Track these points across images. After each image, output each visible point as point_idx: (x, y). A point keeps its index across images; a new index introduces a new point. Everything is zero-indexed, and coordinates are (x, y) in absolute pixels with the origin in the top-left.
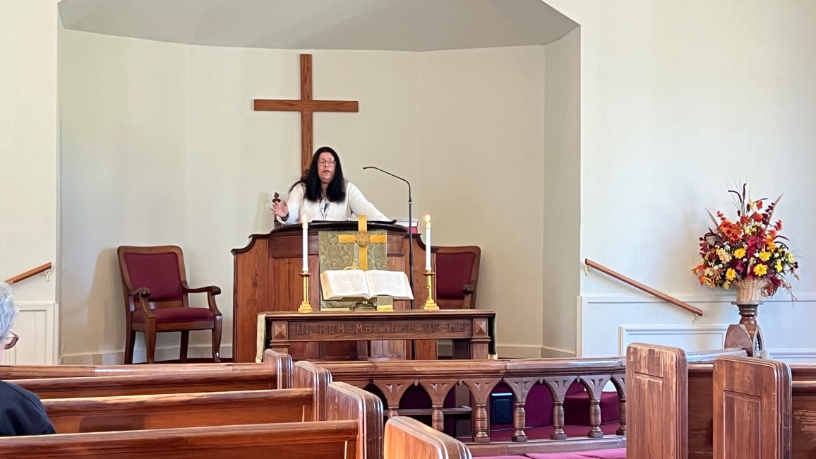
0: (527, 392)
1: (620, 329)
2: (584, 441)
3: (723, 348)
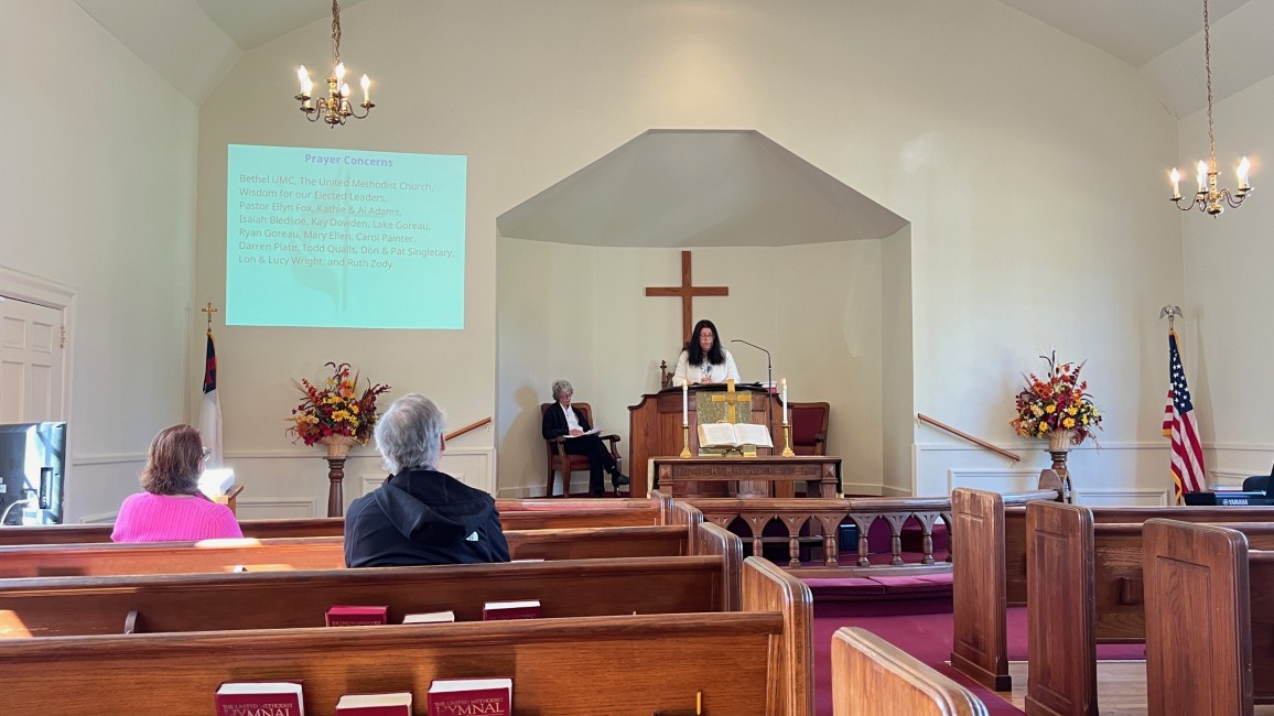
0: (869, 525)
1: (949, 472)
2: (918, 567)
3: (1037, 489)
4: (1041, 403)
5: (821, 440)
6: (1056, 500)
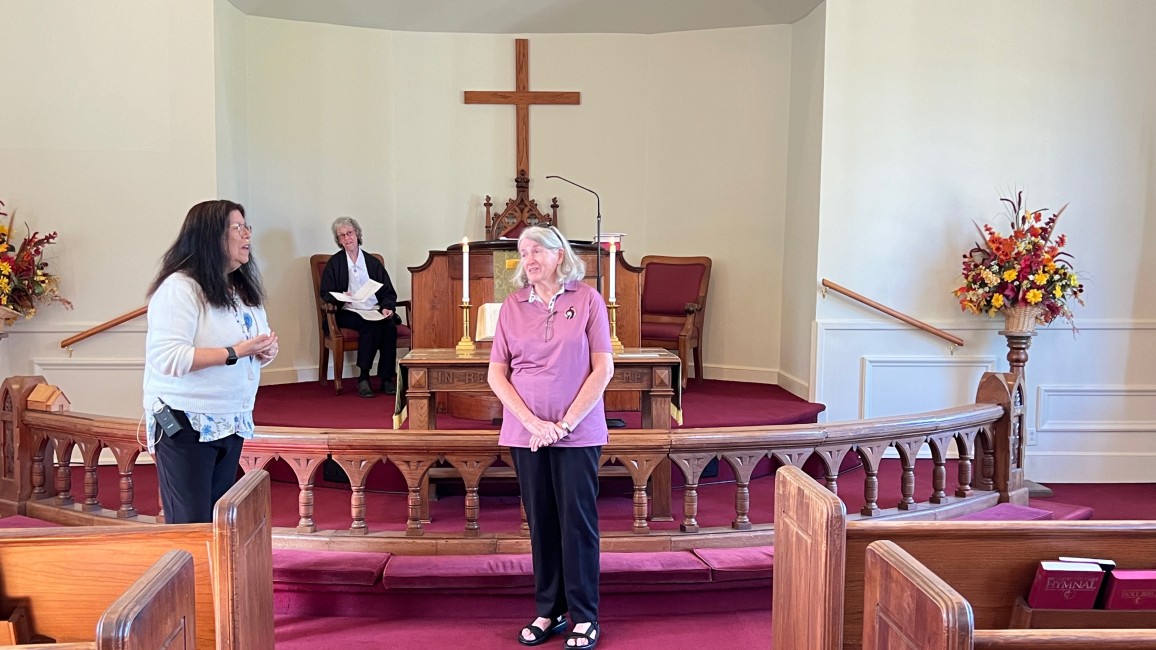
0: (700, 471)
1: (863, 358)
3: (974, 402)
4: (997, 267)
5: (693, 312)
6: (999, 420)
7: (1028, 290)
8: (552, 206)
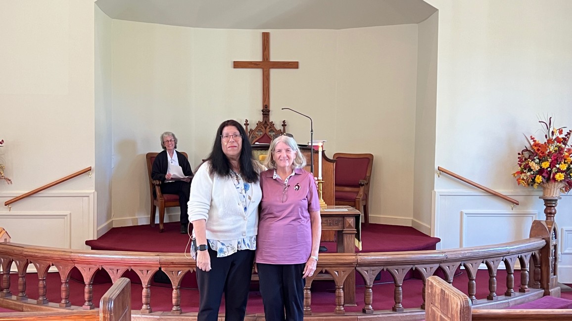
1: (462, 213)
2: (418, 312)
3: (528, 237)
4: (538, 160)
5: (363, 185)
6: (544, 248)
7: (556, 173)
8: (283, 125)
